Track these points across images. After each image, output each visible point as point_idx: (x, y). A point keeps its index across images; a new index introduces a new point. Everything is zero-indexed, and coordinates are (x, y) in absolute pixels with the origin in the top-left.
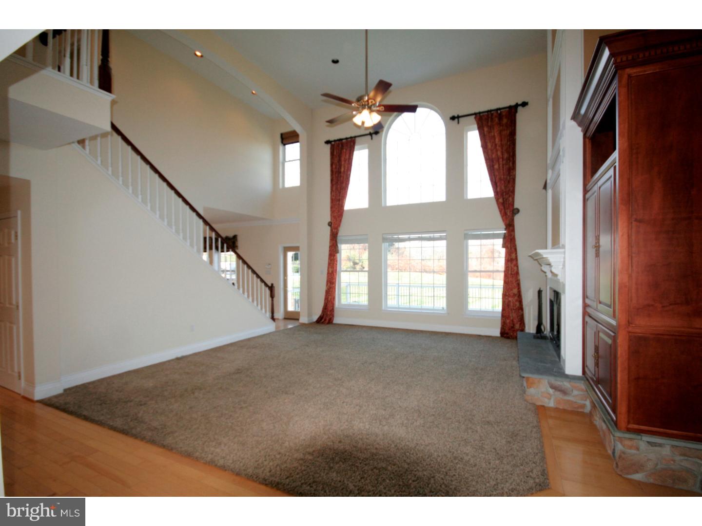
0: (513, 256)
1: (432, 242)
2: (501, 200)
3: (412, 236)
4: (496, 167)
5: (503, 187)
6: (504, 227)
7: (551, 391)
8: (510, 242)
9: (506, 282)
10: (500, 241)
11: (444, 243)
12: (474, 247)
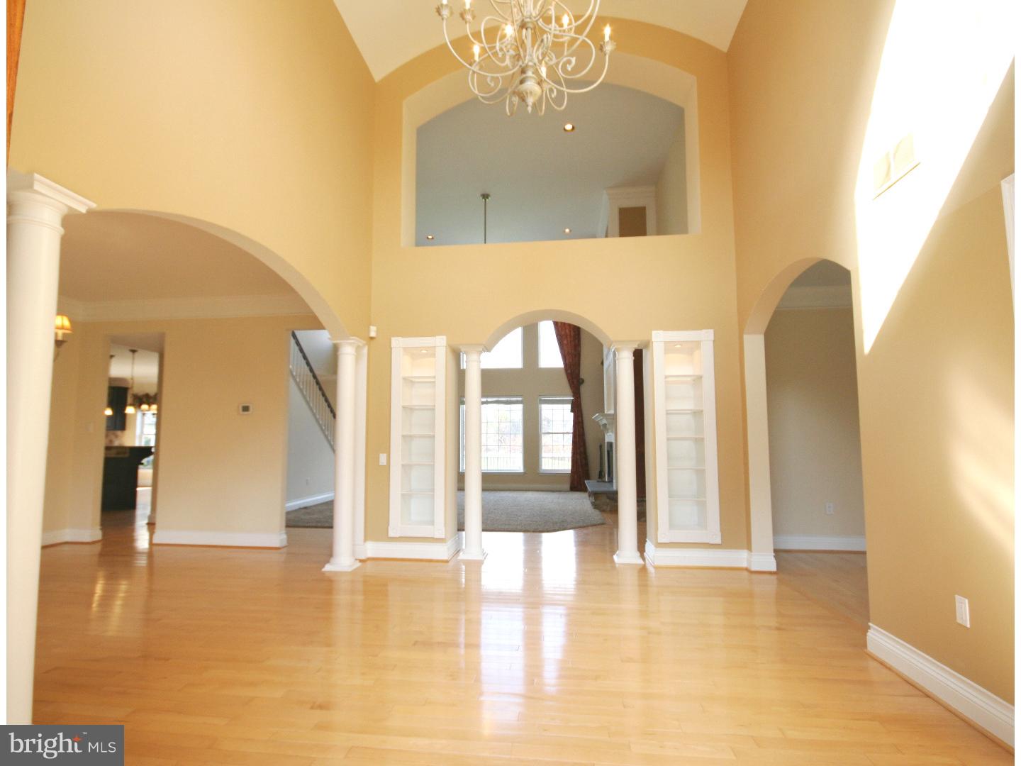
0: (580, 419)
1: (509, 406)
2: (569, 371)
3: (489, 400)
4: (565, 342)
5: (571, 360)
6: (572, 394)
7: (608, 500)
8: (577, 408)
9: (574, 442)
10: (569, 406)
11: (520, 407)
12: (547, 411)
